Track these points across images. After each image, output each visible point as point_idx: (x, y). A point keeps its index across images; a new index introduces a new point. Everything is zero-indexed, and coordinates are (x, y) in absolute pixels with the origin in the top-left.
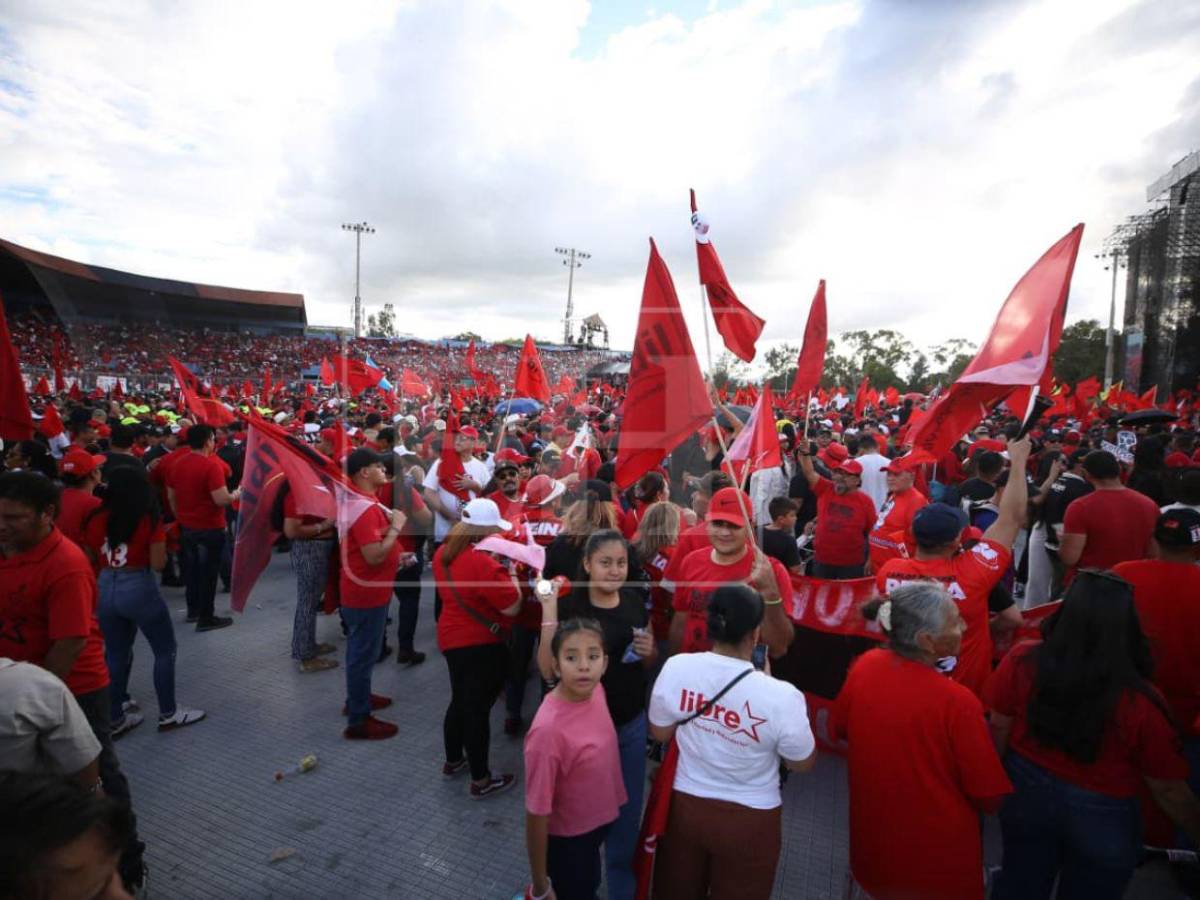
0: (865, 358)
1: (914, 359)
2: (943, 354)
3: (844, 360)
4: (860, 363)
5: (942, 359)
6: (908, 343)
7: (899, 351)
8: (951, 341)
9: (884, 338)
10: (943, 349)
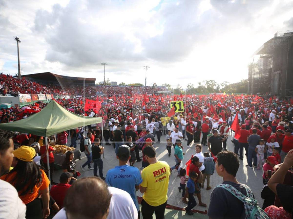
0: (207, 86)
1: (217, 86)
2: (223, 85)
3: (203, 86)
4: (206, 87)
5: (223, 86)
6: (216, 83)
7: (214, 84)
8: (224, 82)
9: (211, 82)
10: (223, 84)
